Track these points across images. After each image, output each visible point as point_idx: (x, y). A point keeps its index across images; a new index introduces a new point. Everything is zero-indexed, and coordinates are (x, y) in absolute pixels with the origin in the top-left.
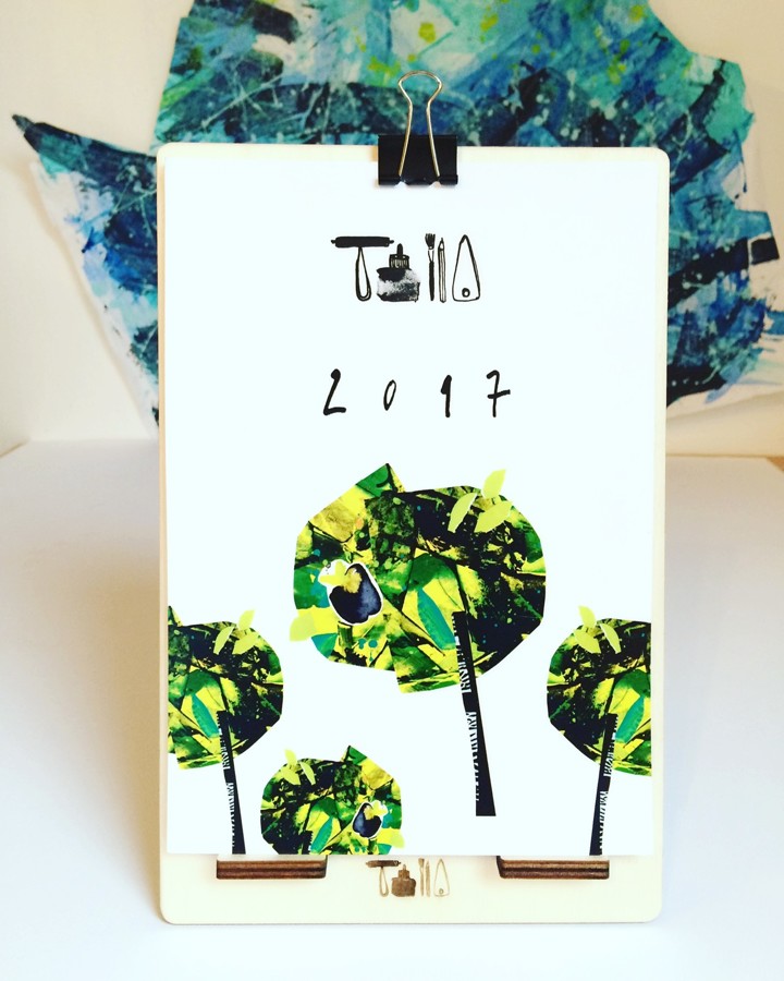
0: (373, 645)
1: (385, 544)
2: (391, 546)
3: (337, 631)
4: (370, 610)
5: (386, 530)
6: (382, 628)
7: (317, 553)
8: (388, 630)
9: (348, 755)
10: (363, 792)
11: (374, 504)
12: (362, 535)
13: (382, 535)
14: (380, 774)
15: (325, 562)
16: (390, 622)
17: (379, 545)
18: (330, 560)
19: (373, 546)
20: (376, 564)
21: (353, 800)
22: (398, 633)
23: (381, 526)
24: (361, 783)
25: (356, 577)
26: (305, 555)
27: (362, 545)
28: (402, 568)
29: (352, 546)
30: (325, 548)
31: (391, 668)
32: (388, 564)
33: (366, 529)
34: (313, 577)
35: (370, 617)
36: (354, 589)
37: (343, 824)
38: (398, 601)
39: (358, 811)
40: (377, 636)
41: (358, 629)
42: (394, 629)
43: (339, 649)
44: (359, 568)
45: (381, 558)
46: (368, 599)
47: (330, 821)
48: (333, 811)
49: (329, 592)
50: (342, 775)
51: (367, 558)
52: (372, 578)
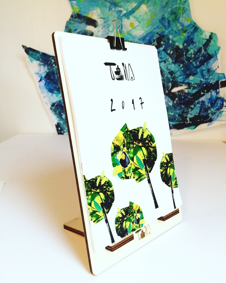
0: (130, 173)
1: (128, 145)
2: (129, 145)
3: (122, 171)
4: (128, 163)
5: (128, 141)
6: (131, 167)
7: (115, 150)
8: (132, 168)
9: (130, 204)
10: (135, 212)
11: (125, 135)
12: (123, 143)
13: (127, 143)
14: (137, 206)
15: (117, 153)
16: (132, 165)
17: (127, 145)
18: (118, 152)
19: (126, 146)
20: (127, 151)
21: (133, 215)
22: (134, 168)
23: (127, 140)
24: (134, 210)
25: (124, 155)
26: (113, 151)
27: (124, 146)
28: (132, 150)
29: (122, 147)
30: (117, 149)
31: (134, 178)
32: (129, 150)
33: (124, 142)
34: (115, 157)
35: (128, 165)
36: (124, 159)
37: (133, 223)
38: (132, 159)
39: (135, 218)
40: (130, 170)
41: (126, 169)
42: (133, 167)
43: (123, 176)
44: (124, 152)
45: (128, 149)
46: (127, 161)
47: (130, 223)
48: (130, 221)
49: (119, 160)
50: (130, 210)
51: (125, 149)
52: (127, 154)
